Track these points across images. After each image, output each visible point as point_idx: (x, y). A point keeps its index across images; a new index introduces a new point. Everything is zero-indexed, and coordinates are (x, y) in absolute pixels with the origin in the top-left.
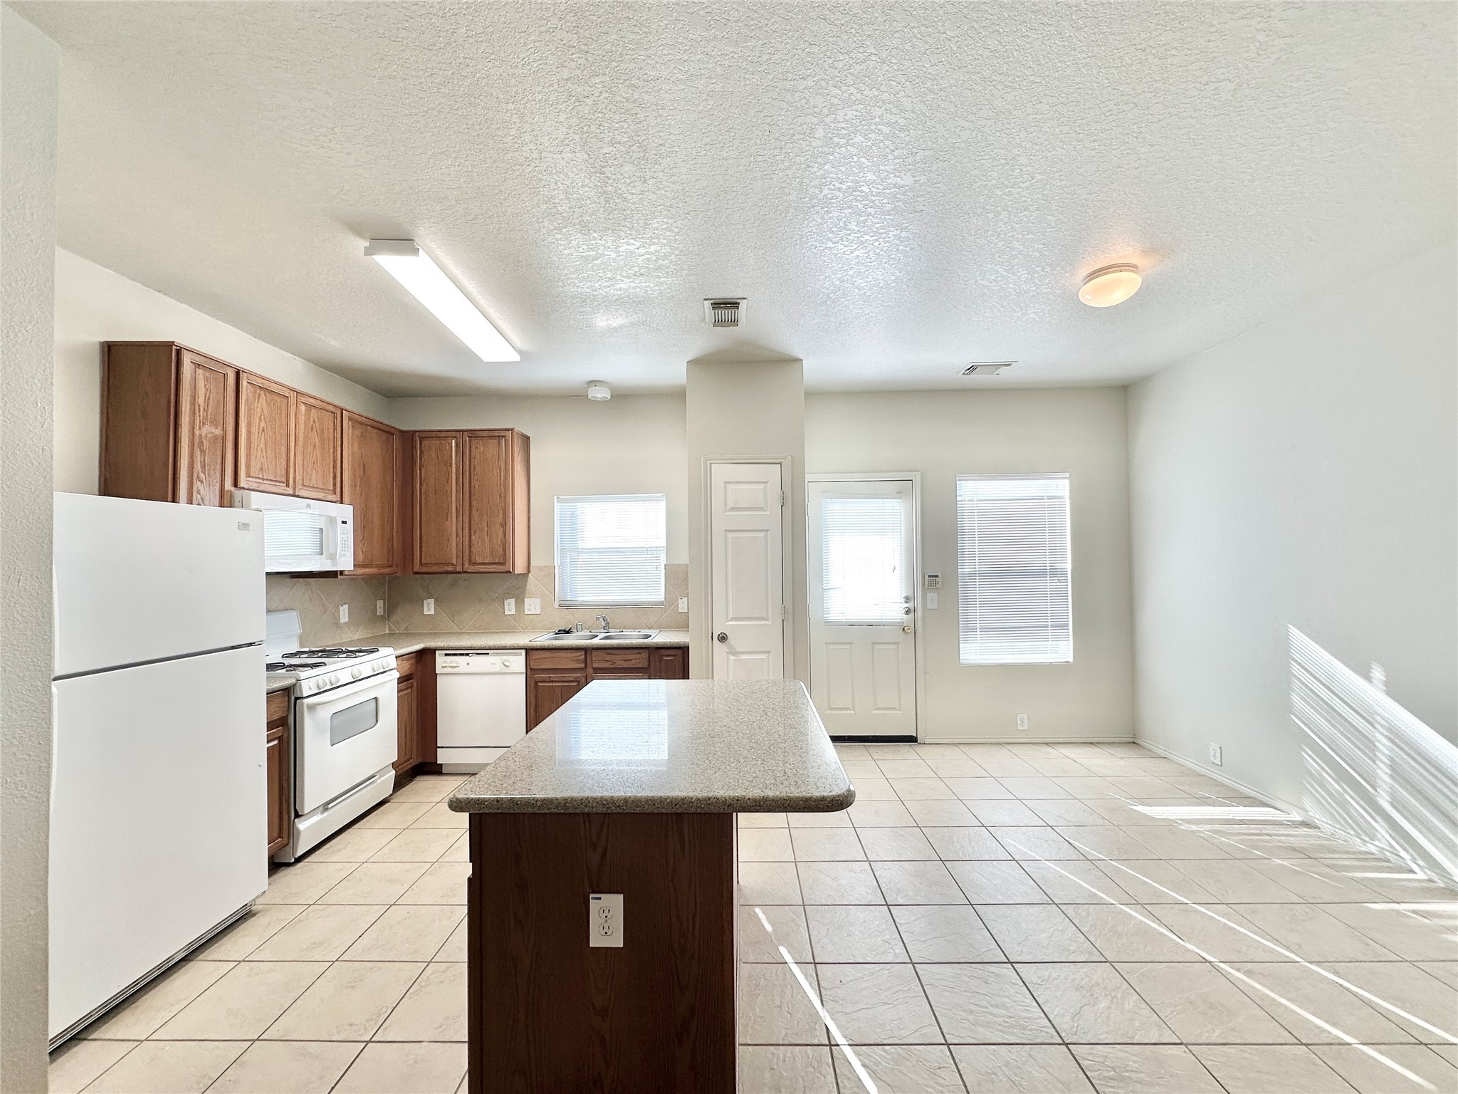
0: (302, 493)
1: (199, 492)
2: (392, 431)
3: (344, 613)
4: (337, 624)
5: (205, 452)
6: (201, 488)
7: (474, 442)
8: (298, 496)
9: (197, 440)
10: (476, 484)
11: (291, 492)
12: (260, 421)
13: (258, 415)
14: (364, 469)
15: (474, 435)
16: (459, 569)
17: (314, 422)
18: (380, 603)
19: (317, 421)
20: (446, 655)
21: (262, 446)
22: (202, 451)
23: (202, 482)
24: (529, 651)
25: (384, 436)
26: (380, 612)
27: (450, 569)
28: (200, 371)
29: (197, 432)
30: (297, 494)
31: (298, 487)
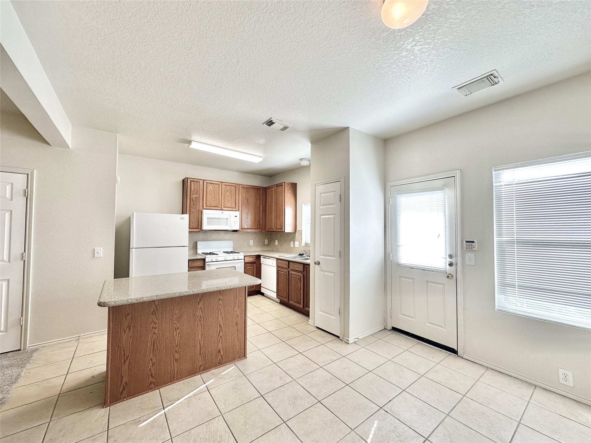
0: (224, 209)
1: (192, 211)
2: (260, 188)
3: (251, 242)
4: (249, 246)
5: (194, 201)
6: (193, 210)
7: (278, 187)
8: (223, 210)
9: (191, 198)
10: (277, 202)
11: (220, 209)
12: (210, 191)
13: (209, 190)
14: (247, 201)
15: (277, 186)
16: (274, 230)
17: (228, 189)
18: (266, 240)
19: (229, 190)
20: (263, 258)
21: (210, 198)
22: (193, 201)
23: (193, 208)
24: (277, 259)
25: (256, 190)
26: (266, 243)
27: (272, 230)
28: (192, 183)
29: (191, 197)
30: (222, 209)
31: (222, 207)
